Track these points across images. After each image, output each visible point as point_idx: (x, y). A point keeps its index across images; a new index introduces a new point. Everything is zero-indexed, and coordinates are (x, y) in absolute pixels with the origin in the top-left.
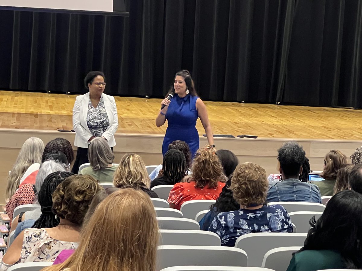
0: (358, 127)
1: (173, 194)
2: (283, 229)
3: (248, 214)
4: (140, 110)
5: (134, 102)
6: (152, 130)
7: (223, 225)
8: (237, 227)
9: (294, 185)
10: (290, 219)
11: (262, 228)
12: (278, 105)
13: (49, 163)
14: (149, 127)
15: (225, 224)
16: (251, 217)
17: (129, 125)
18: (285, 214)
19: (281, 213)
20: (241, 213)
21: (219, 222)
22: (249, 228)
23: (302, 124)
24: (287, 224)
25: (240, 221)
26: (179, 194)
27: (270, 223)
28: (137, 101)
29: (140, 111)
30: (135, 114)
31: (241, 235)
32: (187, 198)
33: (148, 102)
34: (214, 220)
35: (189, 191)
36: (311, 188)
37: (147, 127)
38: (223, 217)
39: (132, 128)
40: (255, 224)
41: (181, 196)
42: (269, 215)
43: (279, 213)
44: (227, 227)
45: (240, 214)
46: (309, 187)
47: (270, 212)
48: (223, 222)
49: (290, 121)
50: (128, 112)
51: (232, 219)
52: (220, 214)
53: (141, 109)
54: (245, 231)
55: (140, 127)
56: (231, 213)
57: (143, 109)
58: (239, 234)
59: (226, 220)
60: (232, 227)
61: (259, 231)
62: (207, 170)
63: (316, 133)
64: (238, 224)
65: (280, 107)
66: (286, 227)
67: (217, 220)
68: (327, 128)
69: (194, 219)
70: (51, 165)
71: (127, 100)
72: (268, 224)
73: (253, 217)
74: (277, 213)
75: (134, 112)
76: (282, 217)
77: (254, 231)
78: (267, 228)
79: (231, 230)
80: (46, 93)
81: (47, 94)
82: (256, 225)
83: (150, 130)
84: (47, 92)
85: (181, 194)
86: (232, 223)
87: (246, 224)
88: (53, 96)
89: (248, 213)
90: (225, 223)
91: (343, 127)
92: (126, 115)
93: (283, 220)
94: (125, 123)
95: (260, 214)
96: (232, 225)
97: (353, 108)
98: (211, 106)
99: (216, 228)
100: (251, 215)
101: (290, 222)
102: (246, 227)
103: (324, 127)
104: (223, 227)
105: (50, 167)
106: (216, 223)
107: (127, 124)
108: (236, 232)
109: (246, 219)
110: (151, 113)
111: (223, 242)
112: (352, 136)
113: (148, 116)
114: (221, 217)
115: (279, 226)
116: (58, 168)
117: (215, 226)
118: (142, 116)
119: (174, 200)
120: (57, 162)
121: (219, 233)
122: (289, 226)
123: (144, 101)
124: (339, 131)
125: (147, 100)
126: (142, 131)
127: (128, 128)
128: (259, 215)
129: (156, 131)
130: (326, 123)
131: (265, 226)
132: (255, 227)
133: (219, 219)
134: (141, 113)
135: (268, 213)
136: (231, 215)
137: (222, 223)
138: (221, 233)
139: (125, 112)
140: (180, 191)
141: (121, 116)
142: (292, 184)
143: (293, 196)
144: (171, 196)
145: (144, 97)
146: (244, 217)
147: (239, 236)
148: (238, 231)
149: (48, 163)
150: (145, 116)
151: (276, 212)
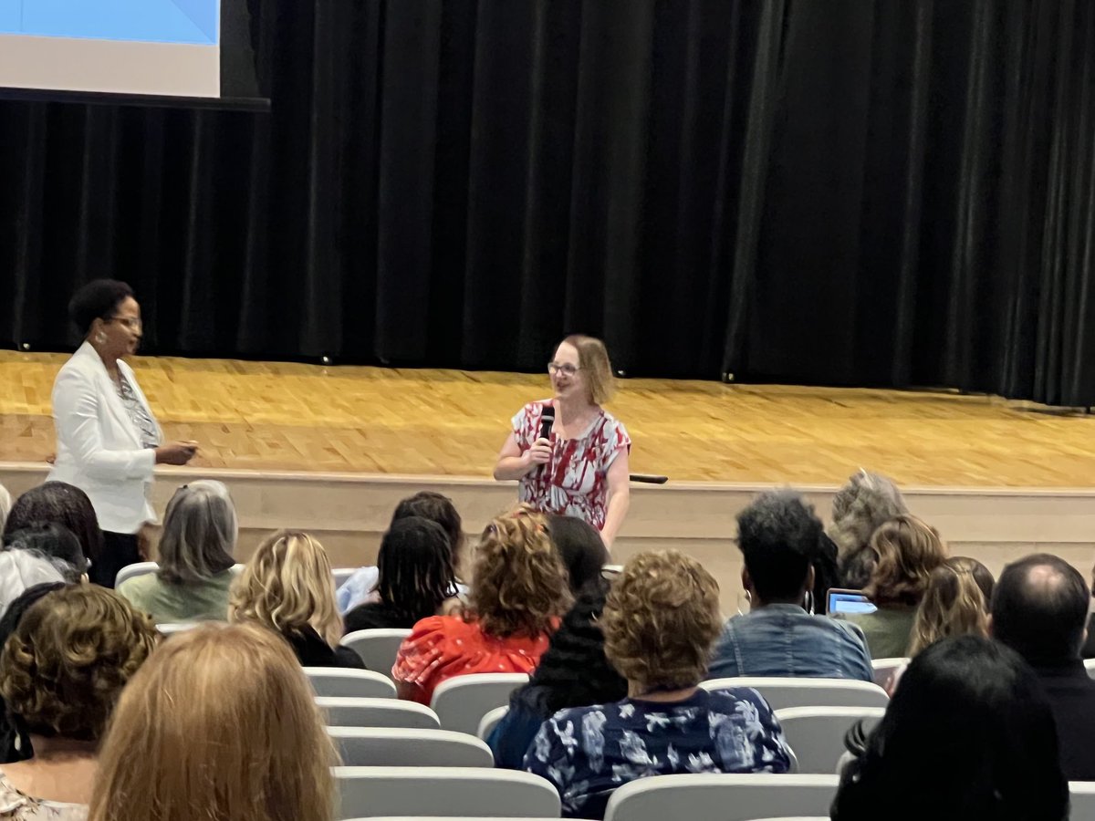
0: (975, 447)
1: (410, 652)
2: (759, 765)
3: (647, 717)
4: (305, 401)
5: (287, 377)
6: (340, 461)
7: (571, 750)
8: (614, 755)
9: (786, 624)
10: (780, 732)
11: (694, 761)
12: (728, 382)
13: (12, 558)
14: (333, 451)
15: (574, 747)
16: (657, 726)
17: (272, 446)
18: (765, 718)
19: (753, 713)
20: (627, 710)
21: (555, 741)
22: (651, 758)
23: (805, 440)
24: (772, 747)
25: (622, 736)
26: (428, 650)
27: (719, 746)
28: (297, 373)
29: (303, 405)
30: (290, 412)
31: (625, 780)
32: (455, 665)
33: (329, 375)
34: (542, 735)
35: (459, 642)
36: (842, 636)
37: (325, 451)
38: (570, 725)
39: (280, 455)
40: (670, 749)
41: (435, 658)
42: (714, 720)
43: (747, 716)
44: (581, 757)
45: (623, 715)
46: (833, 629)
47: (717, 711)
48: (568, 739)
49: (768, 431)
50: (267, 406)
51: (597, 729)
52: (559, 715)
53: (308, 397)
54: (638, 770)
55: (304, 451)
56: (594, 711)
57: (314, 398)
58: (619, 779)
59: (578, 734)
60: (598, 758)
61: (683, 769)
62: (514, 578)
63: (847, 466)
64: (617, 747)
65: (734, 388)
66: (768, 756)
67: (551, 734)
68: (881, 452)
69: (475, 734)
70: (19, 566)
71: (263, 372)
72: (710, 749)
73: (663, 726)
74: (741, 713)
75: (285, 407)
76: (757, 727)
77: (667, 770)
78: (707, 759)
79: (595, 766)
80: (17, 350)
81: (18, 354)
82: (674, 748)
83: (334, 460)
84: (19, 348)
85: (434, 652)
86: (597, 744)
87: (643, 748)
88: (37, 360)
89: (649, 713)
90: (575, 742)
91: (928, 447)
92: (263, 415)
93: (760, 734)
94: (259, 440)
95: (686, 715)
96: (599, 750)
97: (957, 390)
98: (521, 388)
99: (548, 759)
100: (656, 719)
101: (780, 741)
102: (641, 757)
103: (873, 449)
104: (568, 754)
105: (15, 572)
106: (547, 741)
107: (263, 442)
108: (611, 773)
109: (642, 732)
110: (340, 410)
111: (569, 805)
112: (956, 475)
113: (328, 419)
114: (562, 726)
115: (747, 753)
116: (43, 574)
117: (543, 752)
118: (310, 418)
119: (412, 670)
120: (37, 556)
121: (556, 775)
122: (777, 756)
123: (318, 374)
124: (916, 459)
125: (326, 370)
126: (310, 462)
127: (267, 456)
128: (683, 719)
129: (354, 463)
130: (878, 438)
131: (701, 754)
132: (669, 756)
133: (556, 730)
134: (306, 408)
135: (712, 713)
136: (595, 719)
137: (565, 741)
138: (563, 776)
139: (258, 407)
140: (431, 643)
141: (246, 418)
142: (781, 622)
143: (784, 659)
144: (404, 659)
145: (319, 362)
146: (637, 725)
147: (617, 785)
148: (615, 768)
149: (10, 559)
150: (320, 419)
151: (737, 709)
